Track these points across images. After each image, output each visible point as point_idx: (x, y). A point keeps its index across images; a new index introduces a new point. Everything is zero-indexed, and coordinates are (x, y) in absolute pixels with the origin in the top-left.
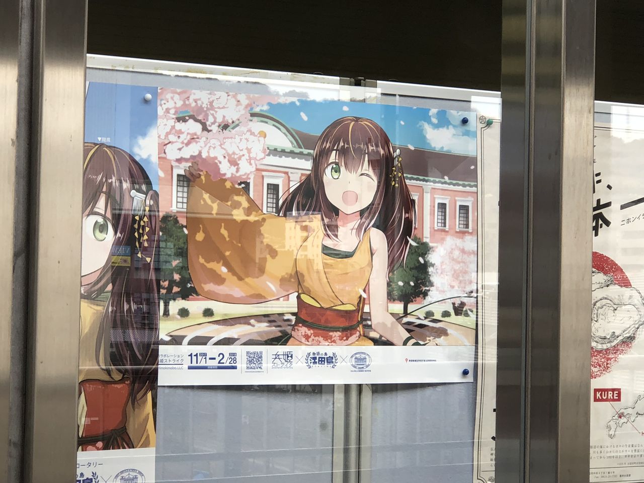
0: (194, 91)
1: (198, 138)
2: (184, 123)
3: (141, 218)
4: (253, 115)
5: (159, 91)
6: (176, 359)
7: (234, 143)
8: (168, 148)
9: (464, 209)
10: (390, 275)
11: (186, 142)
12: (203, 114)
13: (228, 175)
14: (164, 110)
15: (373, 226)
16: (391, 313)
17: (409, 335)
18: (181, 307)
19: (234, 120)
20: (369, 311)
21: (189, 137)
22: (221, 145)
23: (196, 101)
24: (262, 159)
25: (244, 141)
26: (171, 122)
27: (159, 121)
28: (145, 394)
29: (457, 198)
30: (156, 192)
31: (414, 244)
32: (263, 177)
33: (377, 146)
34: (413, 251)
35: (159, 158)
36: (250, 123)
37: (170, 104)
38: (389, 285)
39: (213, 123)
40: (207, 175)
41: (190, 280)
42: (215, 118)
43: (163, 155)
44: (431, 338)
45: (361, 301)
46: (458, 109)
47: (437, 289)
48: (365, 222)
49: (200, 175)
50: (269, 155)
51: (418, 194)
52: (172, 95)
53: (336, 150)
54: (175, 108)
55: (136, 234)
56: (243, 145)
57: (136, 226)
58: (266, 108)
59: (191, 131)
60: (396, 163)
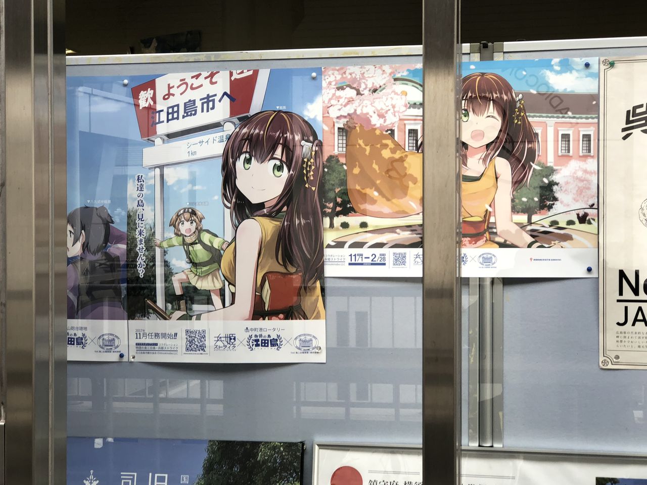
0: (349, 67)
1: (353, 101)
2: (342, 91)
3: (308, 160)
4: (396, 80)
5: (323, 70)
6: (340, 258)
7: (381, 102)
8: (331, 110)
9: (587, 138)
10: (514, 193)
11: (344, 104)
12: (357, 83)
13: (378, 125)
14: (327, 83)
15: (498, 156)
16: (515, 223)
17: (533, 240)
18: (343, 221)
19: (381, 84)
20: (494, 222)
21: (346, 101)
22: (371, 104)
23: (351, 74)
24: (404, 111)
25: (389, 99)
26: (333, 91)
27: (323, 91)
28: (315, 282)
29: (580, 129)
30: (320, 141)
31: (538, 168)
32: (405, 125)
33: (501, 93)
34: (537, 174)
35: (323, 117)
36: (394, 86)
37: (332, 78)
38: (513, 201)
39: (365, 89)
40: (361, 127)
41: (349, 202)
42: (366, 85)
43: (327, 115)
44: (557, 242)
45: (487, 214)
46: (581, 56)
47: (562, 203)
48: (491, 153)
49: (355, 127)
50: (409, 108)
51: (542, 128)
52: (332, 72)
53: (465, 100)
54: (335, 80)
55: (305, 171)
56: (389, 103)
57: (305, 166)
58: (405, 73)
59: (348, 96)
60: (518, 105)
